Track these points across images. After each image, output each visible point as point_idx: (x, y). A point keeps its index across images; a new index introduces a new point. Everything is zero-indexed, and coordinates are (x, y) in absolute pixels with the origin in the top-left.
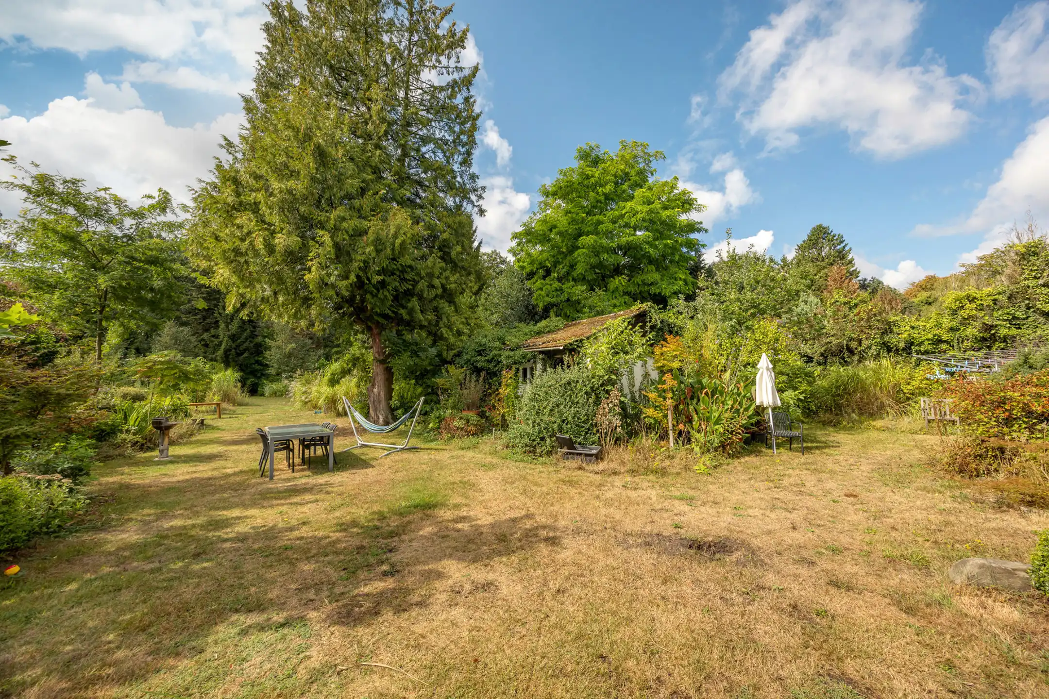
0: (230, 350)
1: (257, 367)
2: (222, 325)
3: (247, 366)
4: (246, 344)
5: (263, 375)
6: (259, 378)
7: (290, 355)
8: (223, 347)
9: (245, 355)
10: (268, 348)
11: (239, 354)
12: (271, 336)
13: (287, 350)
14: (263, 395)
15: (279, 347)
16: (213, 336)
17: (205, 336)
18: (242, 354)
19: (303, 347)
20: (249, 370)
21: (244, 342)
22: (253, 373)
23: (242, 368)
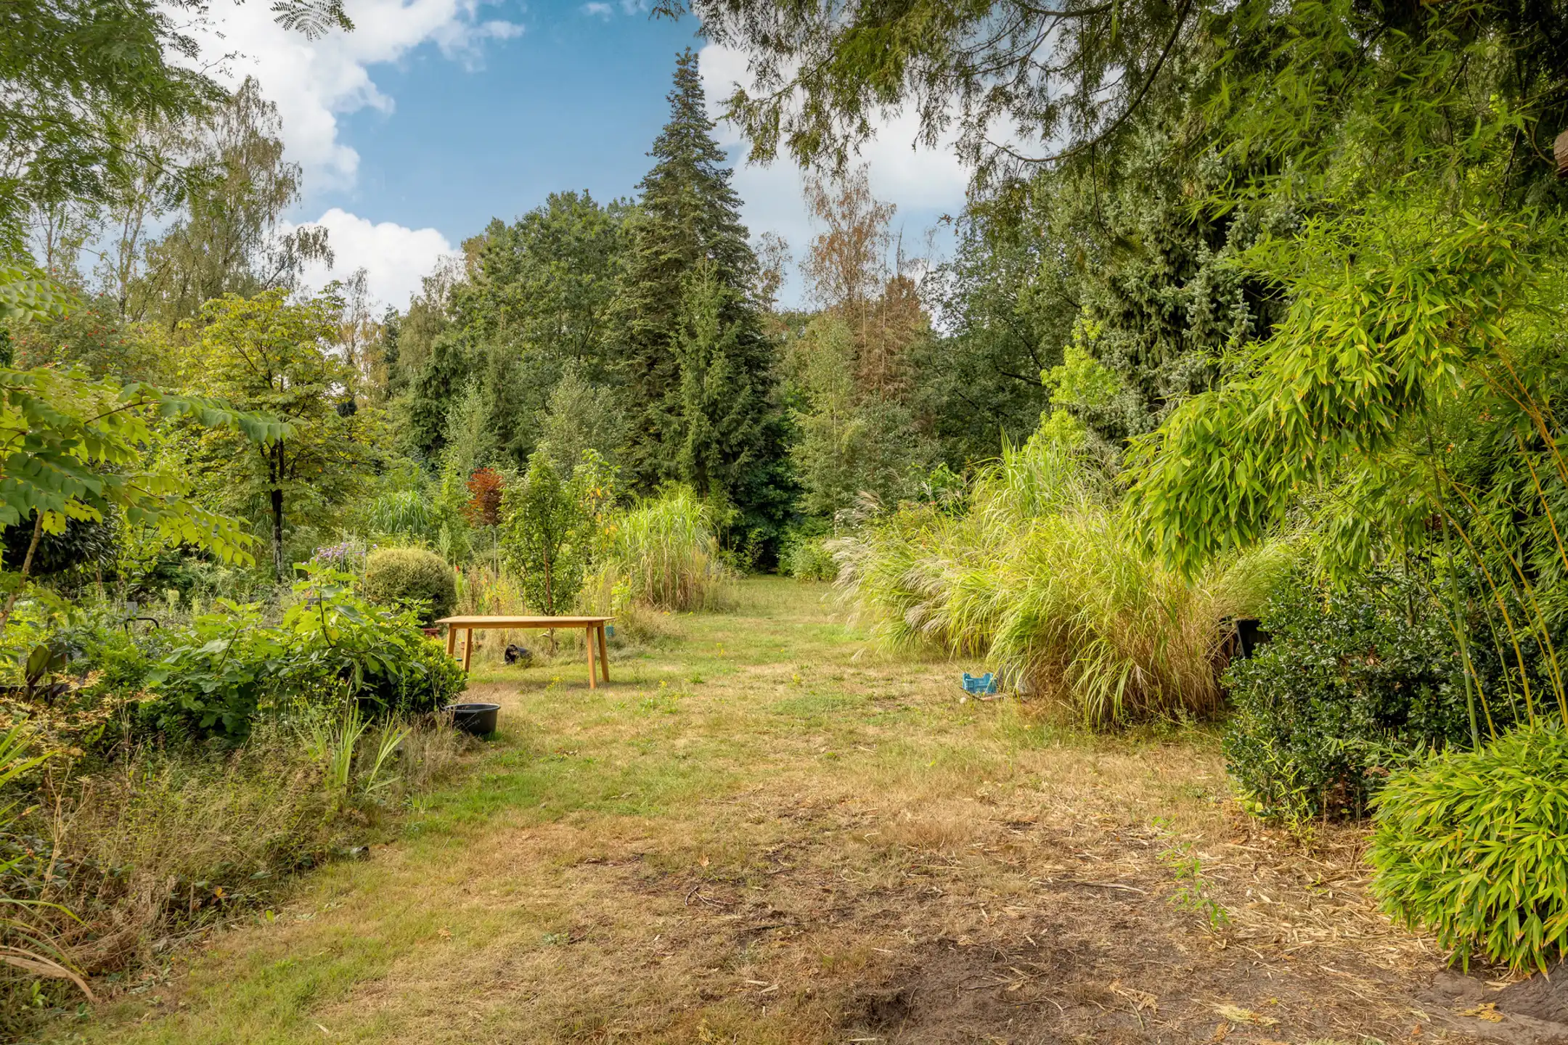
0: (707, 445)
1: (773, 493)
2: (688, 377)
3: (749, 490)
4: (744, 428)
5: (787, 515)
6: (780, 524)
7: (853, 455)
8: (690, 437)
9: (744, 458)
10: (799, 438)
11: (728, 457)
12: (803, 403)
13: (845, 438)
14: (788, 573)
15: (823, 433)
16: (670, 410)
17: (653, 410)
18: (736, 456)
19: (887, 430)
20: (755, 501)
21: (739, 423)
22: (764, 509)
23: (739, 495)
